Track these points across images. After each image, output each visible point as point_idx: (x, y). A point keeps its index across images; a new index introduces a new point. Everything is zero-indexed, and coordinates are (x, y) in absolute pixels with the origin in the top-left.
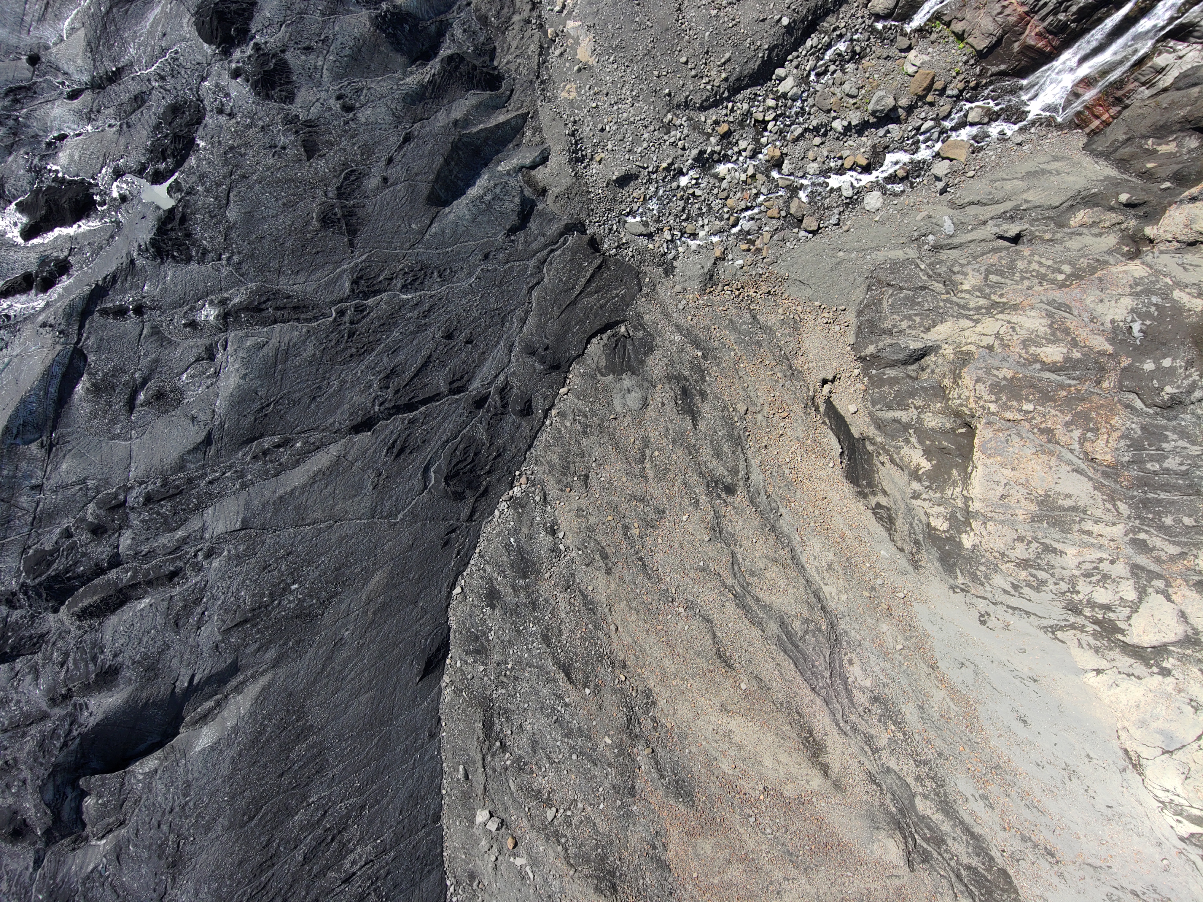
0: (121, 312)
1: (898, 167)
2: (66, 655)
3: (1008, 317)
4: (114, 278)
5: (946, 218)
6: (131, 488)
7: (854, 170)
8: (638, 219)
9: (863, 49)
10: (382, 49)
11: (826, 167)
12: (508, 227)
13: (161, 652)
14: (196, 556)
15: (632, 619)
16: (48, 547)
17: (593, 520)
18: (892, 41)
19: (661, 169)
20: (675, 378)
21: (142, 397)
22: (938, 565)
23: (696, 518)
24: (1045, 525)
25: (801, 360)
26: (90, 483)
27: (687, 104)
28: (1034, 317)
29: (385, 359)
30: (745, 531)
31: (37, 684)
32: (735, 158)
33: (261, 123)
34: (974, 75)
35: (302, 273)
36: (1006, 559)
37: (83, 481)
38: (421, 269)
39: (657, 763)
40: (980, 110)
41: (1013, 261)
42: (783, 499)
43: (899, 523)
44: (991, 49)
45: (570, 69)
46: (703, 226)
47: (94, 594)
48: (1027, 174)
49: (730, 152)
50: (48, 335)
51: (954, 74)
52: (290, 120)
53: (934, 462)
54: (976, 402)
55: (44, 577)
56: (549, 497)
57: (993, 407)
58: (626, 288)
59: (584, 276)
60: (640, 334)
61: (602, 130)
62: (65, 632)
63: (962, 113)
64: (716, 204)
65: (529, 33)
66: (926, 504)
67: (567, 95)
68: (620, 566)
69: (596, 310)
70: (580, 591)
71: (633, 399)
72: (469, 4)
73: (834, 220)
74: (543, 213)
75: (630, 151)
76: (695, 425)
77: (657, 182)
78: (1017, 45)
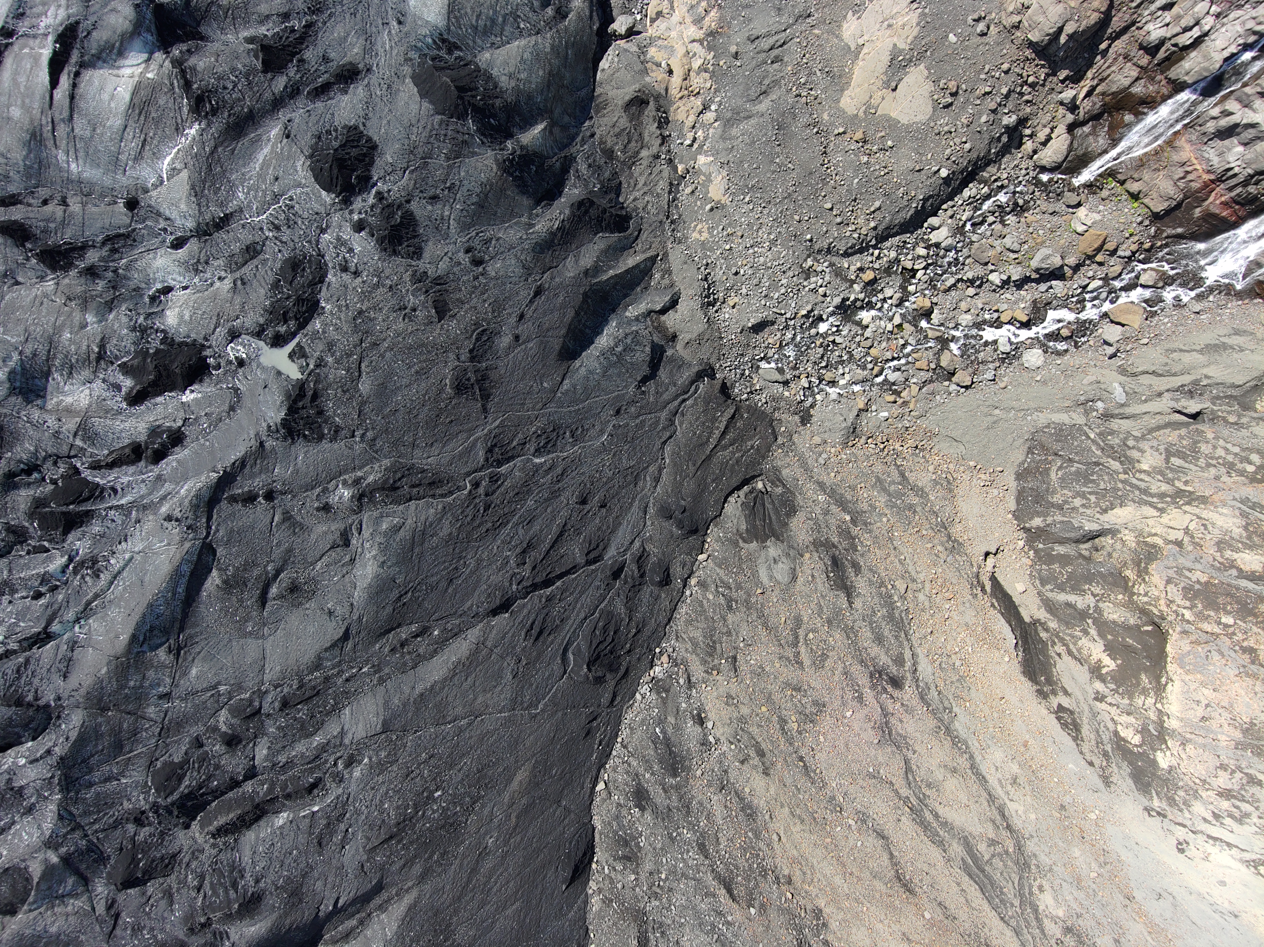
0: (250, 499)
1: (1061, 325)
2: (202, 877)
3: (1197, 511)
4: (242, 464)
5: (1116, 385)
6: (266, 692)
7: (1012, 324)
8: (773, 365)
9: (1026, 202)
10: (509, 192)
11: (980, 319)
12: (639, 378)
13: (304, 876)
14: (335, 764)
15: (796, 829)
16: (177, 758)
17: (745, 711)
18: (1058, 195)
19: (799, 315)
20: (823, 545)
21: (274, 591)
22: (1130, 782)
23: (861, 714)
24: (1249, 754)
25: (960, 528)
26: (222, 688)
27: (829, 251)
28: (1226, 515)
29: (521, 532)
30: (918, 735)
31: (172, 911)
32: (879, 305)
33: (388, 282)
34: (1149, 236)
35: (436, 444)
36: (1207, 786)
37: (215, 687)
38: (554, 430)
40: (1154, 274)
41: (1196, 442)
42: (956, 697)
43: (1086, 731)
44: (1169, 211)
45: (702, 207)
47: (229, 810)
48: (1207, 346)
49: (874, 299)
50: (175, 530)
51: (1127, 235)
52: (419, 278)
53: (1119, 662)
54: (1168, 606)
55: (176, 796)
56: (693, 679)
57: (1188, 615)
58: (761, 438)
59: (718, 428)
60: (779, 490)
61: (736, 273)
62: (198, 850)
63: (1133, 275)
64: (858, 353)
65: (658, 168)
66: (1113, 711)
67: (698, 236)
68: (779, 766)
69: (733, 465)
70: (736, 793)
71: (781, 571)
72: (593, 135)
73: (989, 375)
74: (672, 360)
75: (766, 296)
76: (850, 603)
77: (794, 329)
78: (1198, 210)
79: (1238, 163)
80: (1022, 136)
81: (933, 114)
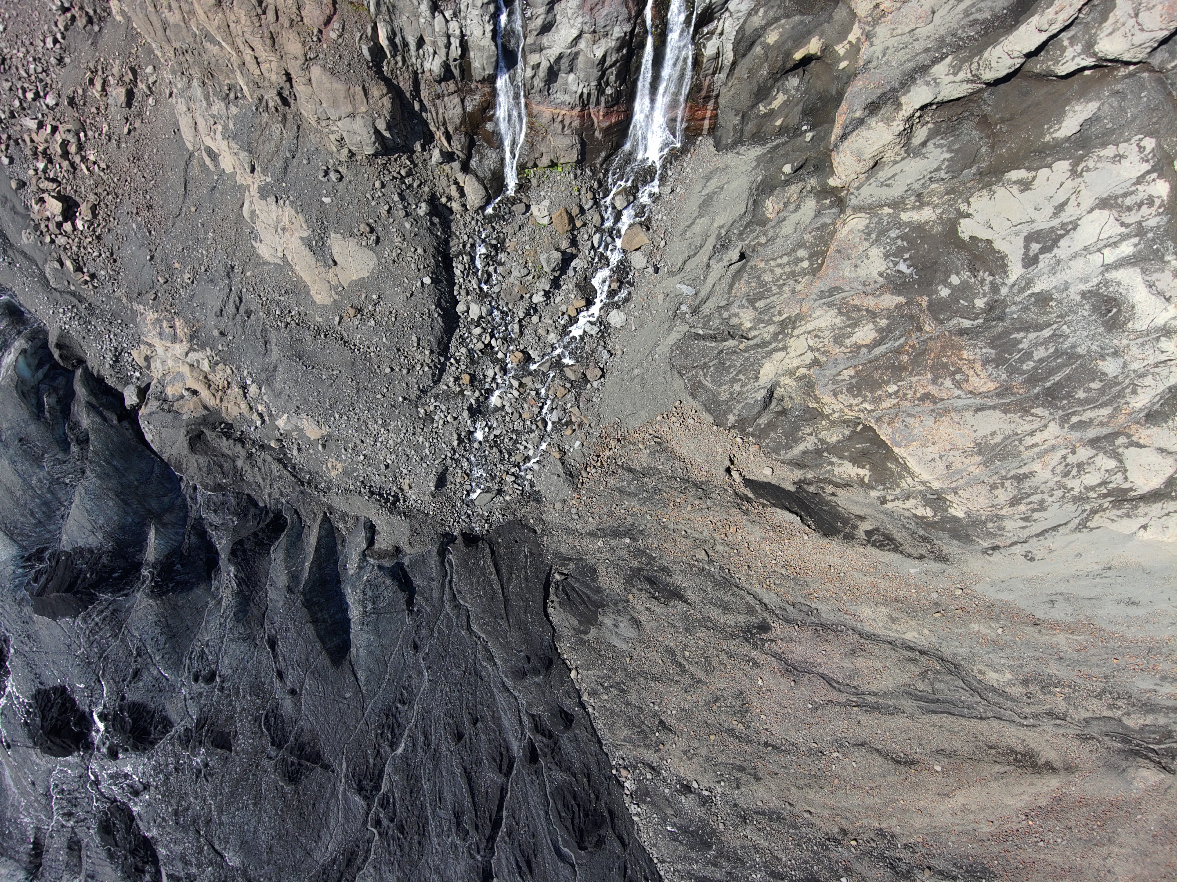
3: (803, 329)
5: (679, 286)
9: (498, 238)
10: (181, 602)
11: (560, 328)
12: (405, 607)
15: (812, 795)
17: (704, 751)
18: (510, 213)
19: (455, 446)
20: (634, 576)
22: (956, 543)
23: (767, 674)
24: (999, 463)
25: (695, 471)
27: (424, 392)
28: (822, 316)
29: (442, 813)
30: (810, 651)
32: (495, 386)
33: (171, 767)
34: (590, 178)
35: (322, 833)
36: (999, 507)
38: (388, 716)
39: (941, 873)
41: (759, 278)
42: (805, 596)
43: (897, 535)
44: (583, 153)
45: (317, 452)
46: (526, 447)
48: (699, 207)
49: (487, 386)
51: (577, 193)
52: (186, 739)
53: (868, 467)
54: (852, 410)
56: (655, 765)
58: (525, 542)
59: (491, 573)
60: (572, 566)
61: (387, 466)
64: (518, 426)
65: (260, 463)
66: (898, 503)
67: (336, 472)
68: (760, 766)
69: (527, 586)
70: (755, 813)
71: (626, 629)
72: (195, 488)
73: (606, 355)
74: (414, 563)
75: (422, 459)
76: (686, 602)
77: (463, 456)
78: (597, 134)
79: (581, 86)
80: (445, 206)
81: (377, 254)
